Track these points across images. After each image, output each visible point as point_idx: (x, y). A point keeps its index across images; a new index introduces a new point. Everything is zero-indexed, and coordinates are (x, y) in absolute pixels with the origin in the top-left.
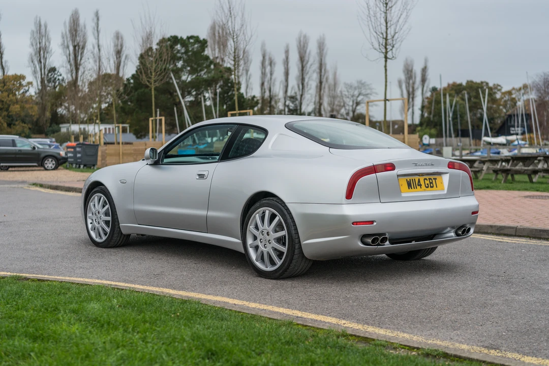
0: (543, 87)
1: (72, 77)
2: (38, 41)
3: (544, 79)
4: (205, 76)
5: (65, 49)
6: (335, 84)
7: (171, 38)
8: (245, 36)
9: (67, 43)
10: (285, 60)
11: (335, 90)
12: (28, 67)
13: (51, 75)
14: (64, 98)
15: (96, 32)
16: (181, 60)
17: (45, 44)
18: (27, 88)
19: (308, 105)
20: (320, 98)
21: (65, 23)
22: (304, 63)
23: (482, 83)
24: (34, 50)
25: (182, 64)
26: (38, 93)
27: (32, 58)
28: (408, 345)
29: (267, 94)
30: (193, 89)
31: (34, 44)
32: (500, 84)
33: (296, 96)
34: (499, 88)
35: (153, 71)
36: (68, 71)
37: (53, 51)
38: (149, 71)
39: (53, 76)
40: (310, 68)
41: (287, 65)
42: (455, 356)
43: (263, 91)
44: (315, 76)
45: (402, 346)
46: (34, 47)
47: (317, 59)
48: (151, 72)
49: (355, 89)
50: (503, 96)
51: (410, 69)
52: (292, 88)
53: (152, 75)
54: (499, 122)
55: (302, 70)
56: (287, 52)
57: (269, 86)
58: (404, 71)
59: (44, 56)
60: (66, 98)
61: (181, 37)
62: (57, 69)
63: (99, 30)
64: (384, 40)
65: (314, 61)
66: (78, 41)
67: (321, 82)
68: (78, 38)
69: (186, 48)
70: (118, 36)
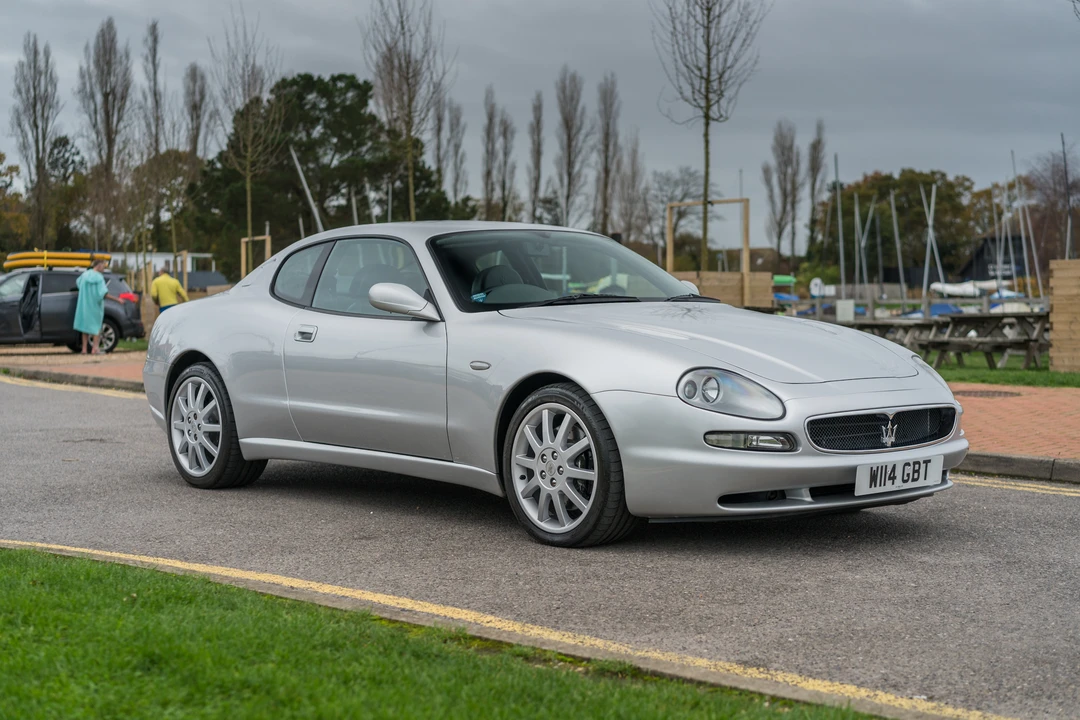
0: (1051, 182)
1: (101, 157)
2: (31, 83)
3: (1053, 166)
4: (368, 157)
5: (86, 100)
6: (635, 175)
7: (299, 80)
8: (432, 73)
9: (91, 88)
10: (535, 124)
11: (633, 187)
12: (11, 135)
13: (59, 153)
14: (85, 198)
15: (150, 66)
16: (318, 124)
17: (46, 90)
18: (7, 179)
19: (581, 217)
20: (606, 202)
21: (87, 48)
22: (574, 131)
23: (933, 173)
24: (23, 101)
25: (322, 131)
26: (32, 189)
27: (18, 119)
28: (573, 653)
29: (497, 194)
30: (343, 182)
31: (23, 90)
32: (968, 175)
33: (557, 197)
34: (967, 184)
35: (249, 143)
36: (91, 145)
37: (61, 104)
38: (241, 145)
39: (61, 154)
40: (584, 141)
41: (539, 134)
42: (654, 674)
43: (489, 188)
44: (595, 159)
45: (560, 657)
46: (24, 95)
47: (599, 123)
48: (245, 146)
49: (676, 184)
50: (975, 201)
51: (788, 144)
52: (549, 182)
53: (246, 151)
54: (968, 252)
55: (569, 146)
56: (538, 109)
57: (501, 178)
58: (774, 150)
59: (43, 115)
60: (88, 200)
61: (319, 78)
62: (71, 141)
63: (157, 62)
64: (703, 81)
65: (592, 128)
66: (113, 85)
67: (607, 171)
68: (113, 79)
69: (328, 99)
70: (194, 75)
